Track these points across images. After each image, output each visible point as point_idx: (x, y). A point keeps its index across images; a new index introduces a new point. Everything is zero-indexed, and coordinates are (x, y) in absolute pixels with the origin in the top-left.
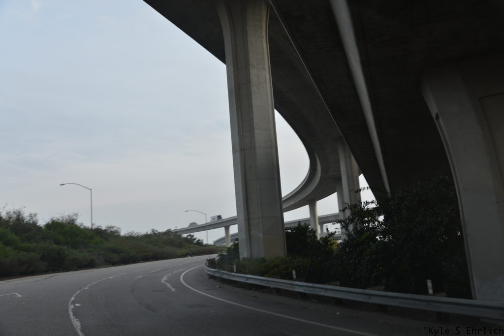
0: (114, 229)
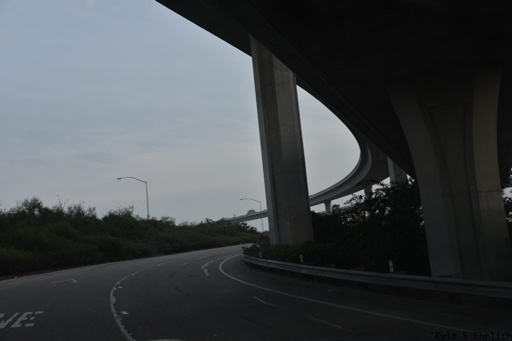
0: (169, 220)
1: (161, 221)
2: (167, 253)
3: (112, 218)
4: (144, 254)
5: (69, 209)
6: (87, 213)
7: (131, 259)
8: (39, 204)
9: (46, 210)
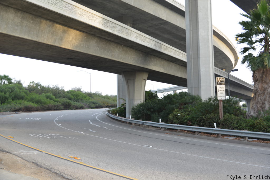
0: (99, 93)
1: (95, 93)
2: (92, 108)
3: (70, 92)
4: (82, 108)
5: (53, 86)
6: (60, 88)
7: (75, 110)
8: (40, 84)
9: (43, 87)
